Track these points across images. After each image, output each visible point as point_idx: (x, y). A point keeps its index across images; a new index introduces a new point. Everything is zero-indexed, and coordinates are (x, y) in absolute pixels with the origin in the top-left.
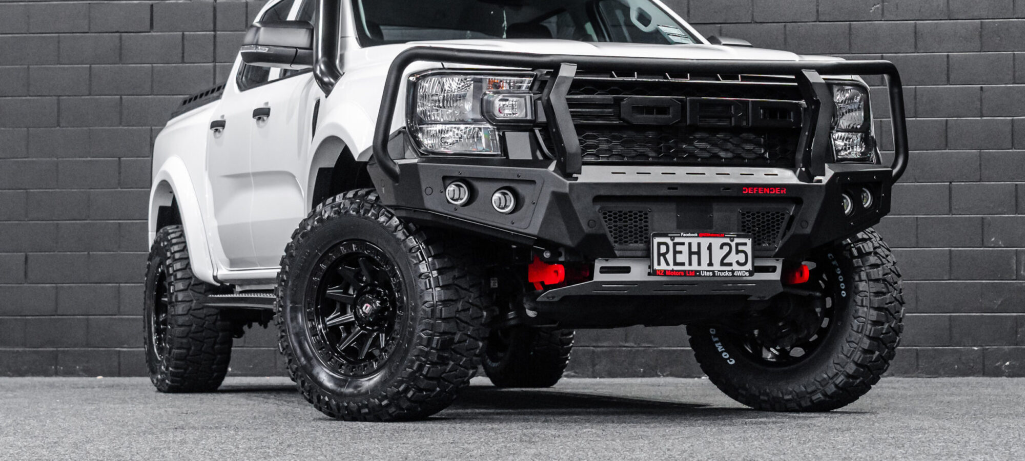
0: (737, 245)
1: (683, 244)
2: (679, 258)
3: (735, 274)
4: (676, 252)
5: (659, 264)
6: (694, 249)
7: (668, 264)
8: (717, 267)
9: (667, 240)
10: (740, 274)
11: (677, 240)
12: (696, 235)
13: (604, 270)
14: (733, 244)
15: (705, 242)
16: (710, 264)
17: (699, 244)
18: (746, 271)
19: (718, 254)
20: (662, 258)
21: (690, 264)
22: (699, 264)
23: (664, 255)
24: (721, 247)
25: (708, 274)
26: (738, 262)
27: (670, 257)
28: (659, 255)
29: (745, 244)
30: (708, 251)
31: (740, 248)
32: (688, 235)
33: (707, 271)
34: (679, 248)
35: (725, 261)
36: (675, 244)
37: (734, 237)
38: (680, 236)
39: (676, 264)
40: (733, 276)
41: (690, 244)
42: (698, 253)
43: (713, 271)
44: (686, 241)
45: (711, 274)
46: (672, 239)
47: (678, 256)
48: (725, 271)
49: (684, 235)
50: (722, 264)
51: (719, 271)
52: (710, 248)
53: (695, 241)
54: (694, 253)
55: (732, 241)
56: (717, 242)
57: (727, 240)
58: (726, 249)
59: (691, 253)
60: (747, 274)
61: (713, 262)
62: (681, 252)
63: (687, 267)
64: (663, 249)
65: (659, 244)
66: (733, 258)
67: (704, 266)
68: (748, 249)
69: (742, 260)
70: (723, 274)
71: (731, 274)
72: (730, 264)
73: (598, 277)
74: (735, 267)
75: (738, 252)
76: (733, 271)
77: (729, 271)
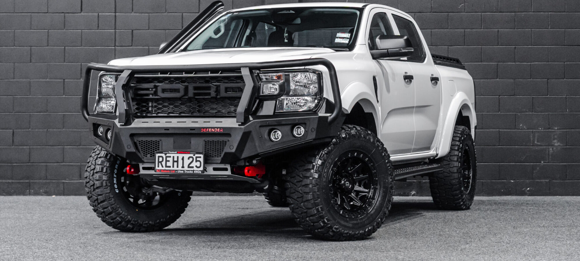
0: (197, 157)
1: (170, 157)
2: (169, 164)
3: (195, 172)
4: (166, 161)
5: (158, 167)
6: (176, 159)
7: (163, 167)
8: (186, 168)
9: (163, 155)
10: (197, 172)
11: (168, 155)
12: (176, 152)
13: (144, 168)
14: (194, 157)
15: (181, 156)
16: (183, 167)
17: (178, 157)
18: (200, 171)
19: (187, 162)
20: (160, 164)
21: (173, 167)
22: (178, 167)
23: (161, 162)
24: (189, 158)
25: (181, 172)
26: (196, 166)
27: (164, 163)
28: (159, 162)
29: (200, 157)
30: (182, 161)
31: (198, 159)
32: (172, 152)
33: (181, 170)
34: (168, 159)
35: (190, 166)
36: (166, 157)
37: (195, 154)
38: (168, 153)
39: (166, 166)
40: (193, 173)
41: (173, 157)
42: (177, 161)
43: (184, 171)
44: (172, 155)
45: (183, 172)
46: (166, 154)
47: (168, 163)
48: (189, 170)
49: (171, 152)
50: (189, 167)
51: (187, 170)
52: (183, 159)
53: (176, 156)
54: (176, 161)
55: (194, 155)
56: (186, 156)
57: (192, 155)
58: (191, 159)
59: (174, 161)
60: (200, 172)
61: (184, 166)
62: (169, 161)
63: (171, 168)
64: (161, 159)
65: (159, 157)
66: (194, 164)
67: (180, 168)
68: (202, 160)
69: (198, 165)
70: (188, 172)
71: (192, 172)
72: (193, 167)
73: (142, 172)
74: (195, 169)
75: (197, 161)
76: (193, 171)
77: (191, 171)
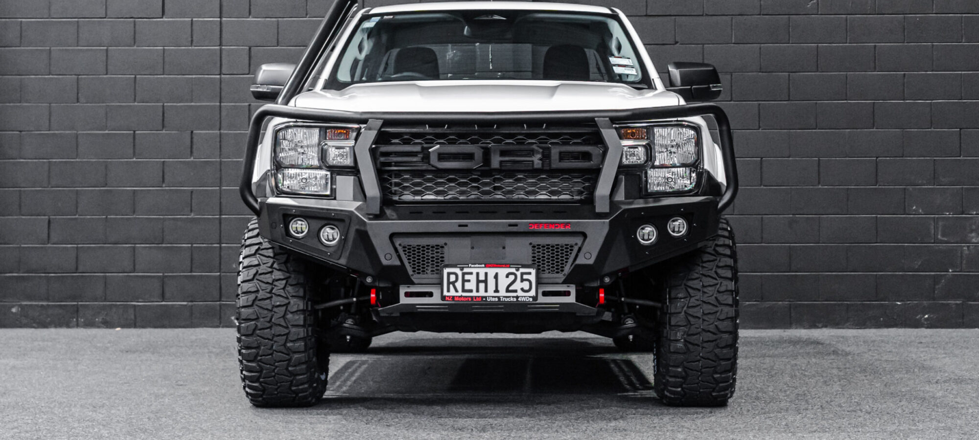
0: (522, 274)
1: (471, 273)
2: (468, 286)
3: (519, 299)
4: (464, 281)
5: (448, 291)
6: (482, 278)
7: (456, 291)
8: (502, 293)
9: (457, 271)
10: (524, 299)
11: (466, 270)
12: (483, 266)
13: (408, 295)
14: (518, 274)
15: (492, 272)
16: (497, 291)
17: (486, 274)
18: (530, 297)
19: (504, 283)
20: (451, 286)
21: (478, 291)
22: (486, 291)
23: (453, 283)
24: (507, 276)
25: (494, 299)
26: (522, 289)
27: (459, 285)
28: (449, 283)
29: (530, 273)
30: (494, 280)
31: (525, 277)
32: (476, 266)
33: (493, 297)
34: (467, 277)
35: (511, 288)
36: (464, 274)
37: (519, 268)
38: (468, 267)
39: (464, 290)
40: (517, 300)
41: (478, 274)
42: (485, 281)
43: (499, 297)
44: (474, 271)
45: (497, 299)
46: (462, 269)
47: (466, 284)
48: (510, 297)
49: (472, 266)
50: (508, 290)
51: (504, 297)
52: (496, 277)
53: (482, 271)
54: (482, 281)
55: (517, 270)
56: (502, 272)
57: (513, 270)
58: (512, 278)
59: (478, 281)
60: (531, 299)
61: (499, 289)
62: (469, 281)
63: (474, 294)
64: (453, 278)
65: (449, 274)
66: (518, 285)
67: (491, 292)
68: (532, 277)
69: (527, 288)
70: (508, 300)
71: (515, 300)
72: (515, 291)
73: (404, 300)
74: (520, 293)
75: (522, 280)
76: (517, 297)
77: (513, 297)
